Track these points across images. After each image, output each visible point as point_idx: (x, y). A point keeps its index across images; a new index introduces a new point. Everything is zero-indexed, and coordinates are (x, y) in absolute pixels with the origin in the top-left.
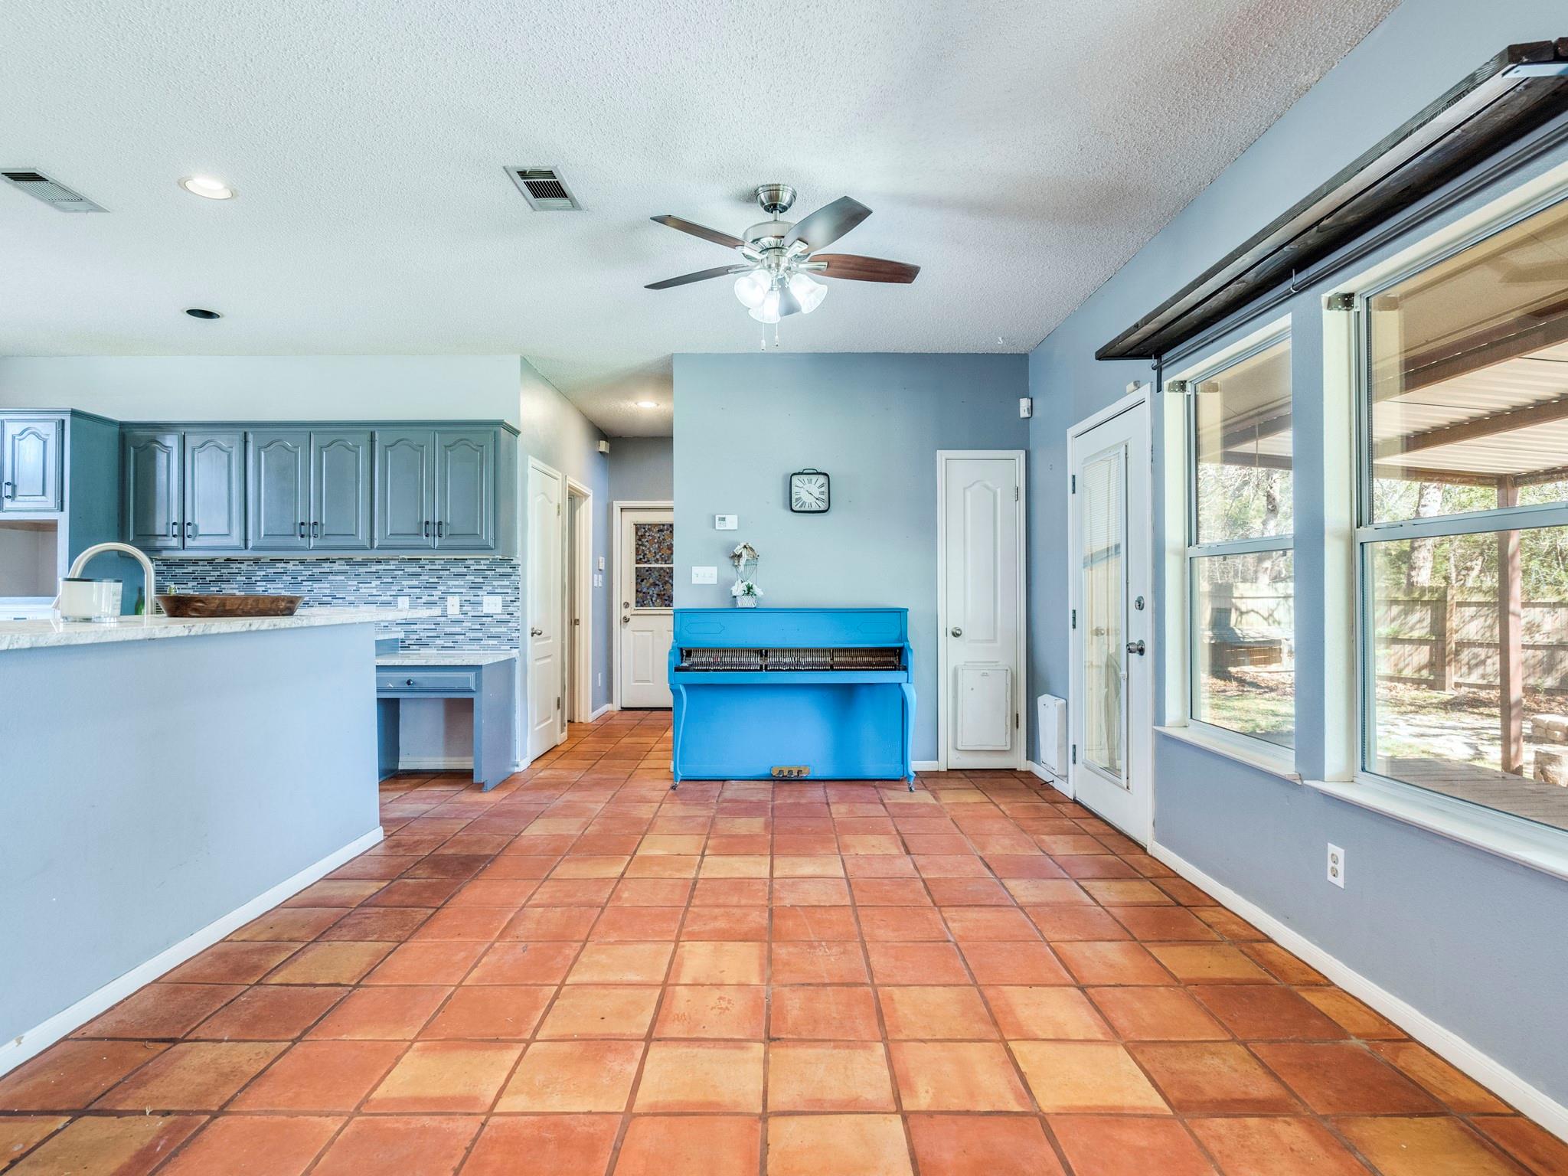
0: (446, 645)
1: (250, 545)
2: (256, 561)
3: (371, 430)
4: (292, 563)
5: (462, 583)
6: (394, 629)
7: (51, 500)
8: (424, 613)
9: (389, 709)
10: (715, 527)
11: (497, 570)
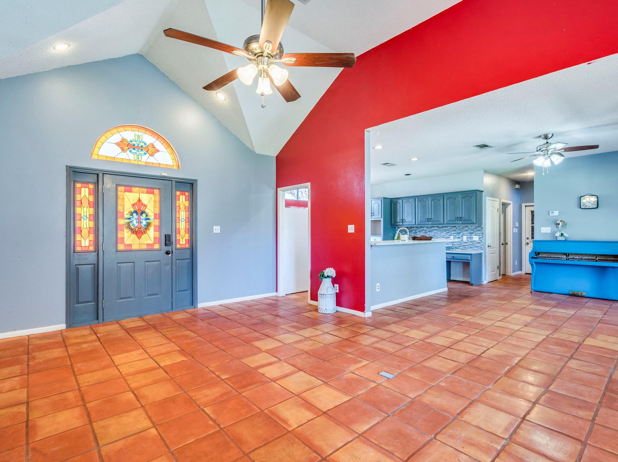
0: (463, 248)
1: (416, 224)
2: (417, 227)
3: (443, 195)
4: (425, 227)
5: (467, 232)
6: (449, 244)
7: (380, 216)
8: (457, 240)
9: (449, 263)
10: (549, 215)
11: (477, 229)
